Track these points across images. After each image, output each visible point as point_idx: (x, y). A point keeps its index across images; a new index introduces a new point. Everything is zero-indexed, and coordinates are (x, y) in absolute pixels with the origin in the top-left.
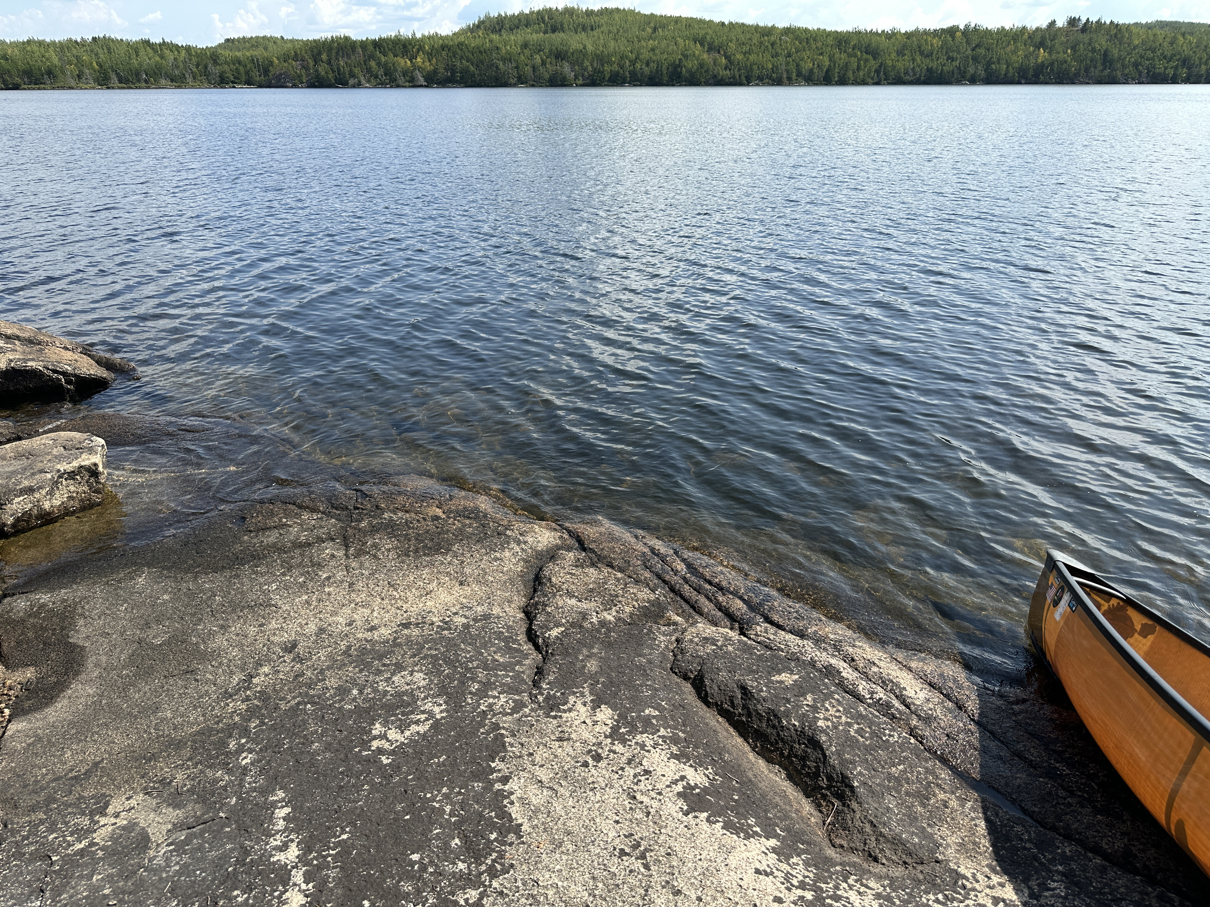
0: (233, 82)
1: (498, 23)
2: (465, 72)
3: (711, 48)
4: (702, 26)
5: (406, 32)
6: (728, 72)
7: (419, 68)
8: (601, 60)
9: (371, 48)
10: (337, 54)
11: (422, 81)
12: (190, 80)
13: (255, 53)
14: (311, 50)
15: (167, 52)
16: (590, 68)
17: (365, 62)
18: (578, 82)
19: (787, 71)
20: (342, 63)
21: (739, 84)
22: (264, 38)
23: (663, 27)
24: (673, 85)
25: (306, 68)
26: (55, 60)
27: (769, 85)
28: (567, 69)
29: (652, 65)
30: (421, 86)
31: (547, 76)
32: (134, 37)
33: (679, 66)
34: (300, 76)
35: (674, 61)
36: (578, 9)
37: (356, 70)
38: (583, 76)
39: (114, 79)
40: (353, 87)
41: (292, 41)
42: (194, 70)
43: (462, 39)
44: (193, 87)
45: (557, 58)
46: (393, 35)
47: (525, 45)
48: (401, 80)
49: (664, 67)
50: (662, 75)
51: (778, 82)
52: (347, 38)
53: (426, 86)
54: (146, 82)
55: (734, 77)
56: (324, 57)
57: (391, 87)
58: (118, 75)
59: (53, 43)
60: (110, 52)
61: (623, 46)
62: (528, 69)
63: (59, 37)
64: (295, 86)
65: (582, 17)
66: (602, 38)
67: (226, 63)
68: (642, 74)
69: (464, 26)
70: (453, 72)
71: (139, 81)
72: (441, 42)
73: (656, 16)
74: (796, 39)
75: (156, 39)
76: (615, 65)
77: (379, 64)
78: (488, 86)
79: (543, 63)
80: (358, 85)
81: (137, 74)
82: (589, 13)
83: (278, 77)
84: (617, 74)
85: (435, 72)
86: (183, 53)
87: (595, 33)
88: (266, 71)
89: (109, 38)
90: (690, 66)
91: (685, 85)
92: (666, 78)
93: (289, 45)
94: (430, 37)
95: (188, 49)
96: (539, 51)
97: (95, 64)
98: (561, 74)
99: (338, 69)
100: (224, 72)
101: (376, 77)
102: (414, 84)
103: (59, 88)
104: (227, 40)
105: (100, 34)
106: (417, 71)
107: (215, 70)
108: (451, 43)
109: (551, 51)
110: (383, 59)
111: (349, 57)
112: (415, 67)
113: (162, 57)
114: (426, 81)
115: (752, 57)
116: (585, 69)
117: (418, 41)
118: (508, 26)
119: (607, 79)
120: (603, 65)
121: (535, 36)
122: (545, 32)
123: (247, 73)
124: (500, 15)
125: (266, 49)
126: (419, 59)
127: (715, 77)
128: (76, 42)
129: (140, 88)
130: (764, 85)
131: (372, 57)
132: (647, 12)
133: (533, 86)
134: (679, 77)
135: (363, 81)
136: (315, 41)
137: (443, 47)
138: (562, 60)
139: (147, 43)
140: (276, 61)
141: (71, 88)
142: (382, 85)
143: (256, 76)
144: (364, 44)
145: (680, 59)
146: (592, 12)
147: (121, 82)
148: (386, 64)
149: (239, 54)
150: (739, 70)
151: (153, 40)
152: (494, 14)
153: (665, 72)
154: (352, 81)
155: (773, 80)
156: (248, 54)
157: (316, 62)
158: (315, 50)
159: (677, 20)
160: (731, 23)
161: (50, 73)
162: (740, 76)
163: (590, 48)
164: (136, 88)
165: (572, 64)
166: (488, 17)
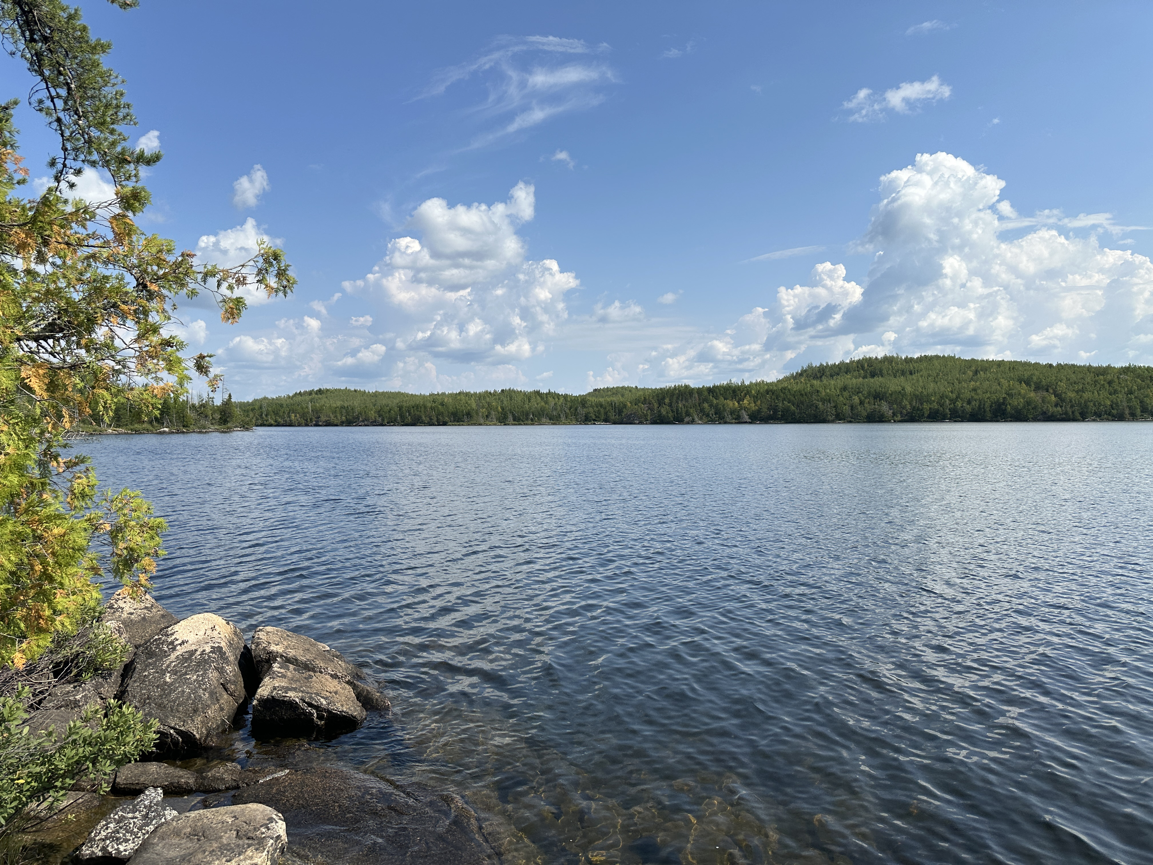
0: (594, 420)
1: (819, 371)
2: (786, 411)
3: (1038, 387)
4: (1027, 367)
5: (736, 380)
6: (1059, 409)
7: (745, 409)
8: (920, 400)
9: (706, 393)
10: (678, 398)
11: (746, 418)
12: (563, 419)
13: (614, 399)
14: (657, 395)
15: (551, 399)
16: (908, 407)
17: (699, 404)
18: (896, 419)
19: (1130, 408)
20: (680, 405)
21: (1074, 420)
22: (623, 388)
23: (985, 370)
24: (997, 421)
25: (652, 410)
26: (474, 406)
27: (1108, 420)
28: (885, 408)
29: (973, 403)
30: (746, 423)
31: (865, 414)
32: (529, 389)
33: (1003, 403)
34: (646, 416)
35: (998, 400)
36: (898, 357)
37: (691, 411)
38: (901, 413)
39: (510, 417)
40: (688, 423)
41: (643, 389)
42: (568, 411)
43: (785, 384)
44: (564, 424)
45: (875, 398)
46: (725, 383)
47: (844, 388)
48: (729, 418)
49: (987, 405)
50: (985, 412)
51: (1120, 418)
52: (687, 387)
53: (750, 423)
54: (532, 420)
55: (1066, 413)
56: (667, 401)
57: (720, 423)
58: (513, 415)
59: (475, 394)
60: (511, 400)
61: (943, 388)
62: (846, 409)
63: (479, 389)
64: (641, 423)
65: (902, 364)
66: (921, 381)
67: (592, 406)
68: (963, 411)
69: (788, 374)
70: (775, 411)
71: (527, 419)
72: (766, 387)
73: (977, 361)
74: (1138, 377)
75: (544, 391)
76: (935, 404)
77: (711, 406)
78: (807, 423)
79: (861, 403)
80: (692, 422)
81: (527, 415)
82: (909, 361)
83: (629, 416)
84: (937, 411)
85: (759, 411)
86: (562, 399)
87: (914, 377)
88: (620, 412)
89: (513, 391)
90: (1016, 403)
91: (1011, 421)
92: (989, 415)
93: (641, 393)
94: (756, 384)
95: (566, 396)
96: (858, 393)
97: (499, 408)
98: (879, 412)
99: (677, 410)
100: (589, 413)
101: (708, 415)
102: (739, 421)
103: (472, 424)
104: (595, 390)
105: (507, 387)
106: (743, 411)
107: (582, 411)
108: (775, 388)
109: (869, 393)
110: (715, 401)
111: (687, 401)
112: (741, 408)
113: (546, 403)
114: (750, 418)
115: (1086, 395)
116: (904, 408)
117: (746, 387)
118: (828, 373)
119: (926, 415)
120: (922, 404)
121: (854, 381)
122: (865, 377)
123: (606, 413)
124: (821, 365)
125: (623, 396)
126: (745, 401)
127: (1044, 413)
128: (490, 393)
129: (527, 424)
130: (1102, 420)
131: (706, 400)
132: (968, 358)
133: (850, 422)
134: (1004, 414)
135: (696, 419)
136: (661, 389)
137: (767, 392)
138: (880, 400)
139: (538, 393)
140: (629, 404)
141: (480, 425)
142: (712, 421)
143: (612, 416)
144: (699, 391)
145: (1004, 398)
146: (912, 359)
147: (514, 420)
148: (717, 405)
149: (602, 400)
150: (1072, 406)
151: (542, 391)
152: (816, 364)
153: (988, 409)
154: (687, 419)
155: (1113, 416)
156: (609, 400)
157: (660, 405)
158: (660, 396)
159: (1000, 364)
160: (1059, 365)
161: (469, 414)
162: (1073, 412)
163: (909, 389)
164: (525, 424)
165: (890, 404)
166: (810, 367)
